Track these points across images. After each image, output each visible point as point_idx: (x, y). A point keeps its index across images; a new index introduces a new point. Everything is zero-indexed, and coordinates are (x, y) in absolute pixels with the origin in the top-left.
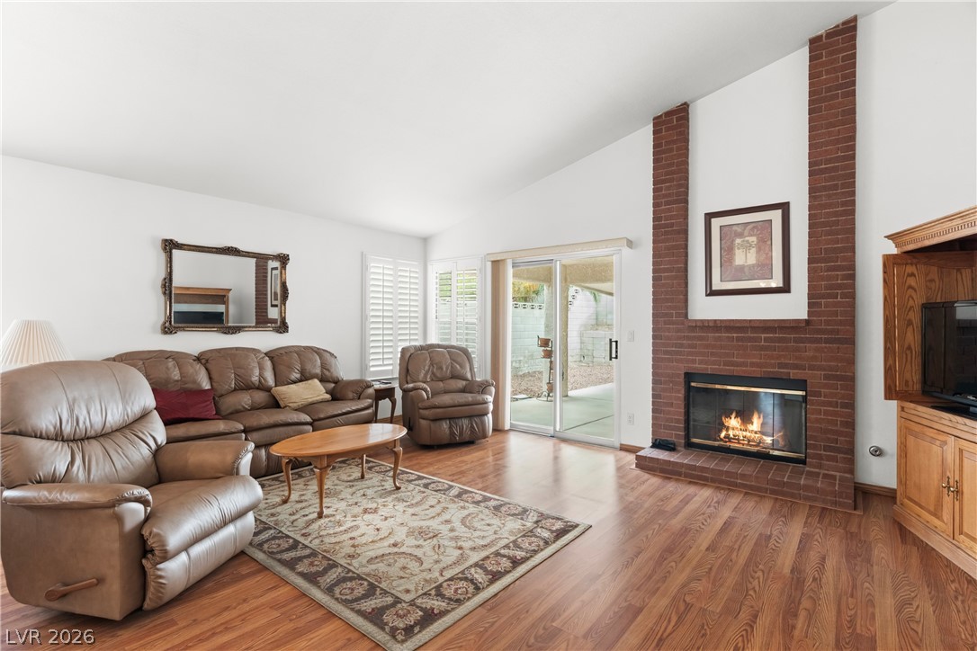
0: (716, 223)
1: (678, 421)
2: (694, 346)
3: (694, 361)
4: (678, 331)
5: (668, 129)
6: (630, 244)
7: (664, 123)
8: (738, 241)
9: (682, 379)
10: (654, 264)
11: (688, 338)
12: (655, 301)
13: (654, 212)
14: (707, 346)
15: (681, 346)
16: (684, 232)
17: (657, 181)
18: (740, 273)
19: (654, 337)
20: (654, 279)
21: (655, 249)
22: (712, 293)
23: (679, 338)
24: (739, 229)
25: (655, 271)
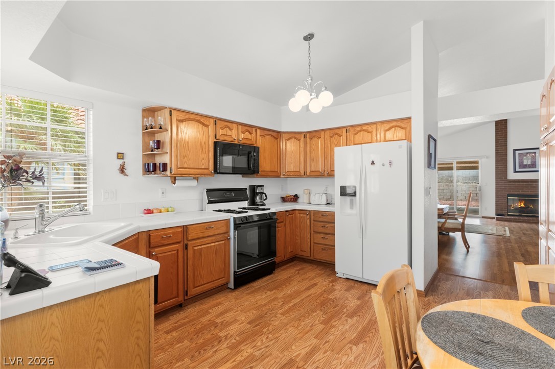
0: (517, 152)
1: (505, 208)
2: (510, 187)
3: (511, 191)
4: (505, 182)
5: (501, 125)
6: (487, 157)
7: (499, 123)
8: (525, 157)
9: (506, 196)
10: (496, 163)
11: (508, 185)
12: (496, 174)
13: (496, 149)
14: (515, 187)
15: (506, 187)
16: (506, 155)
17: (496, 140)
18: (525, 166)
19: (496, 184)
20: (496, 168)
21: (496, 159)
22: (515, 172)
23: (505, 185)
24: (525, 154)
25: (496, 165)
